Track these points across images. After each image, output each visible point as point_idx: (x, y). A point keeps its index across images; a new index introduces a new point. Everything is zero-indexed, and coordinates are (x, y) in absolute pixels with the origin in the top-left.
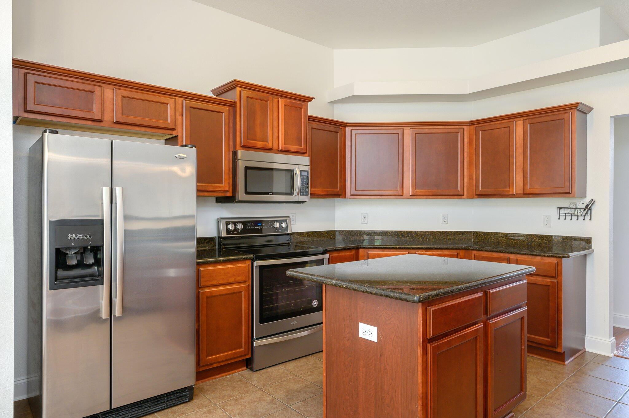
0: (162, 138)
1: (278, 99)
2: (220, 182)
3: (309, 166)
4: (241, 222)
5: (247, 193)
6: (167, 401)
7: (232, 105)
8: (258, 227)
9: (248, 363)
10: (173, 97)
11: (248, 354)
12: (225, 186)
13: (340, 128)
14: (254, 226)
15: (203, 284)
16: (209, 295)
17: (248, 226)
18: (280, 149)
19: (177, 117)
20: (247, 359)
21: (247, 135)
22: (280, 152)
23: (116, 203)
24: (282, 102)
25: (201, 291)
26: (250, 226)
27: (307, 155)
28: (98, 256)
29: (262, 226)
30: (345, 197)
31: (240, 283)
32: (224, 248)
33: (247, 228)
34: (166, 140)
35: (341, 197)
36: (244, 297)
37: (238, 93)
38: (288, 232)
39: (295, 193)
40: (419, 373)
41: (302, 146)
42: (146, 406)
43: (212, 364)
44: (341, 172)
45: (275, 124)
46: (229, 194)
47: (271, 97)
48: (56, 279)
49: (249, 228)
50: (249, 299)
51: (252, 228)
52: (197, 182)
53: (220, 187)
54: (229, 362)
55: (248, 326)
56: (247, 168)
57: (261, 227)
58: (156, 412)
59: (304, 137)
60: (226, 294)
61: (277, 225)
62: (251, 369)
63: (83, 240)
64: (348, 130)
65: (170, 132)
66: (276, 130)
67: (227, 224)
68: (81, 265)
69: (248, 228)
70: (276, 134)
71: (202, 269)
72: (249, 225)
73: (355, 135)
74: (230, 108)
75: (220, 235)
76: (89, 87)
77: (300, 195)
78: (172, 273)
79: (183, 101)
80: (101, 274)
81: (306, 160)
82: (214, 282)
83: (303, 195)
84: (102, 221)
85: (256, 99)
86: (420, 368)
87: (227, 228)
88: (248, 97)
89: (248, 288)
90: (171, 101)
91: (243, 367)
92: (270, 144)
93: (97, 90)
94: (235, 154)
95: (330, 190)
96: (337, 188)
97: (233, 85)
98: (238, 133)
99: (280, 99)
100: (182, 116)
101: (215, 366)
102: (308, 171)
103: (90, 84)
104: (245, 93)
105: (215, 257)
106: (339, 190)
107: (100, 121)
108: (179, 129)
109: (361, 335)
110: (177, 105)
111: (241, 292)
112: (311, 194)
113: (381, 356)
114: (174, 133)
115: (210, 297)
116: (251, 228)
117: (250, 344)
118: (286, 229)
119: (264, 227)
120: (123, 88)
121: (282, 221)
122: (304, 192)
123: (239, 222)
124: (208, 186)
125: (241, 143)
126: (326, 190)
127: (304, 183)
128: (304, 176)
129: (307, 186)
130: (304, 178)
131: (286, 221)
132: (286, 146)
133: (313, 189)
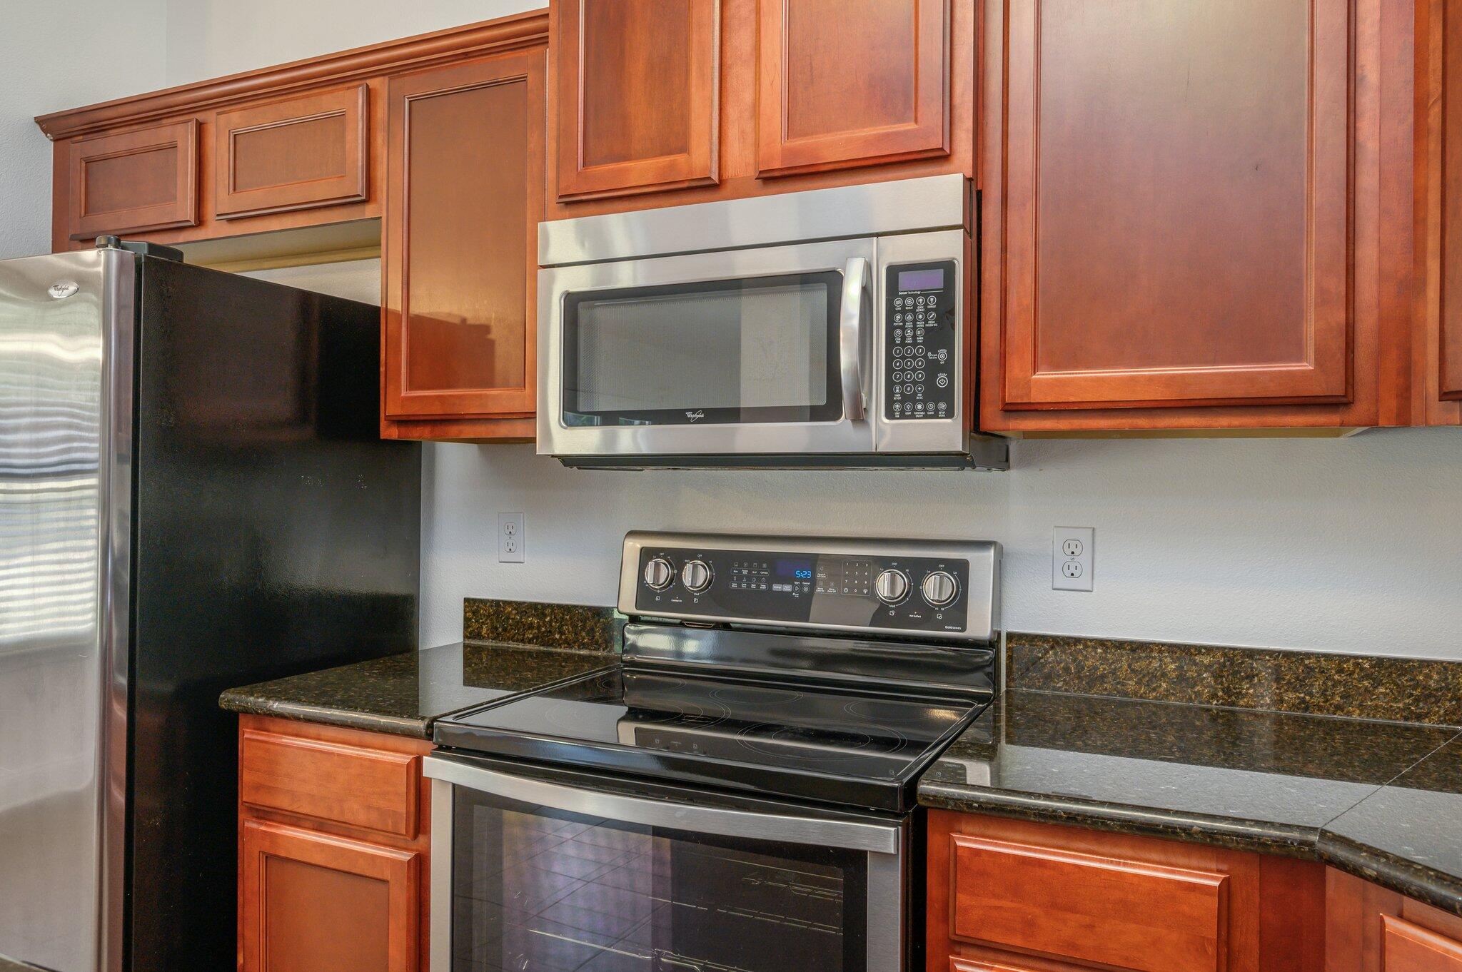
3: (960, 233)
4: (707, 556)
8: (787, 588)
14: (770, 581)
17: (740, 579)
18: (761, 168)
21: (585, 143)
26: (749, 579)
29: (814, 582)
33: (734, 585)
38: (964, 630)
49: (744, 586)
51: (758, 586)
57: (806, 589)
65: (355, 212)
69: (739, 585)
72: (745, 572)
83: (913, 417)
87: (642, 577)
98: (552, 147)
114: (368, 212)
116: (753, 586)
118: (954, 612)
119: (819, 590)
120: (234, 107)
121: (933, 565)
122: (920, 396)
123: (692, 554)
124: (465, 397)
125: (558, 190)
126: (1173, 377)
127: (915, 344)
128: (915, 297)
129: (942, 355)
130: (920, 309)
131: (960, 570)
132: (798, 143)
133: (1043, 375)
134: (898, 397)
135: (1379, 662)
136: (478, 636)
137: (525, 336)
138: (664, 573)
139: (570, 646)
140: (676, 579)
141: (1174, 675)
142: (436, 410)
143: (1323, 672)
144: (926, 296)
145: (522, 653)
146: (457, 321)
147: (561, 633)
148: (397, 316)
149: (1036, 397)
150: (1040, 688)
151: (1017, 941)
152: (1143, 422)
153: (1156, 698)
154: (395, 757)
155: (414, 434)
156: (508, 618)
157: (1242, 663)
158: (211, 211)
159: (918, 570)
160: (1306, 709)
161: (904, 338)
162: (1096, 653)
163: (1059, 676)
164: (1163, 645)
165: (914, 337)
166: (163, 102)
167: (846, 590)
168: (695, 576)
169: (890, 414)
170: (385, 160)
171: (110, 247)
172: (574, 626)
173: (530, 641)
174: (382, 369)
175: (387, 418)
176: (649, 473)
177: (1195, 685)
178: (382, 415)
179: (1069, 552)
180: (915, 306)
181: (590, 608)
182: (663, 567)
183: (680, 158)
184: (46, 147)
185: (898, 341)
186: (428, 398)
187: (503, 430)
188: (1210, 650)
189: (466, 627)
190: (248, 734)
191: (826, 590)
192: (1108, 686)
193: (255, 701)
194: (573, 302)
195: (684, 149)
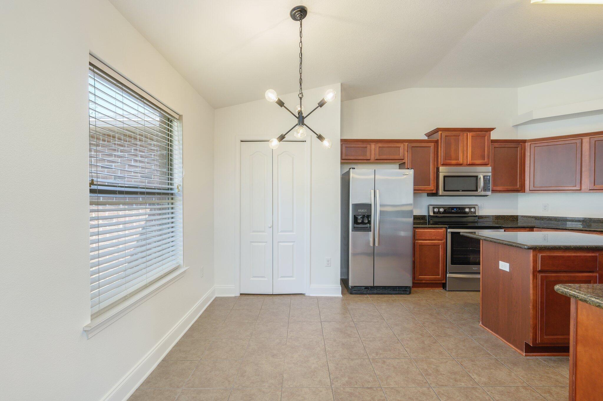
0: (397, 164)
1: (467, 133)
2: (429, 185)
3: (491, 173)
5: (444, 190)
6: (398, 291)
7: (437, 142)
8: (454, 211)
9: (444, 286)
10: (403, 143)
11: (443, 280)
12: (432, 187)
13: (520, 144)
14: (451, 210)
15: (417, 238)
16: (420, 244)
18: (468, 163)
19: (405, 153)
20: (443, 283)
21: (445, 158)
22: (468, 166)
23: (376, 197)
24: (470, 135)
25: (416, 241)
27: (489, 165)
28: (369, 219)
30: (524, 192)
31: (439, 240)
32: (431, 222)
33: (447, 211)
34: (399, 164)
35: (520, 192)
36: (441, 249)
37: (440, 134)
38: (476, 215)
39: (479, 190)
40: (531, 288)
41: (485, 160)
42: (388, 290)
43: (422, 280)
44: (521, 174)
45: (465, 149)
46: (434, 192)
47: (461, 133)
48: (354, 228)
50: (444, 250)
52: (414, 186)
53: (429, 188)
54: (432, 282)
55: (444, 264)
56: (445, 177)
58: (393, 294)
59: (487, 154)
60: (430, 245)
61: (467, 210)
62: (446, 290)
63: (364, 212)
64: (527, 145)
65: (401, 161)
66: (465, 153)
67: (434, 208)
68: (363, 223)
70: (466, 155)
71: (416, 230)
72: (448, 209)
73: (533, 148)
74: (435, 143)
75: (429, 215)
76: (365, 146)
77: (484, 191)
78: (402, 234)
79: (408, 144)
80: (370, 227)
81: (489, 169)
82: (424, 238)
84: (371, 204)
85: (452, 136)
86: (531, 286)
87: (433, 210)
88: (446, 136)
89: (444, 244)
90: (402, 145)
91: (441, 287)
92: (461, 161)
93: (368, 146)
94: (438, 169)
95: (510, 188)
96: (517, 186)
97: (437, 131)
98: (439, 157)
99: (468, 133)
100: (408, 152)
101: (424, 282)
102: (490, 176)
103: (365, 144)
104: (444, 134)
105: (427, 225)
106: (518, 187)
107: (369, 160)
108: (406, 159)
109: (500, 268)
110: (405, 147)
111: (440, 245)
112: (492, 190)
113: (511, 279)
114: (403, 161)
115: (421, 245)
116: (449, 211)
117: (445, 275)
118: (475, 212)
120: (379, 143)
124: (421, 187)
125: (442, 163)
127: (486, 184)
129: (489, 185)
132: (473, 161)
133: (495, 187)
135: (511, 216)
159: (470, 208)
166: (365, 140)
170: (407, 154)
180: (486, 180)
182: (437, 209)
183: (458, 161)
186: (417, 187)
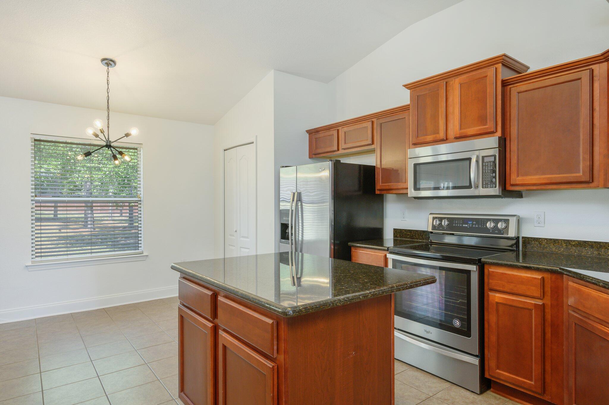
3: (498, 149)
4: (448, 218)
5: (416, 189)
8: (466, 226)
10: (371, 120)
14: (462, 224)
17: (455, 223)
18: (454, 136)
21: (418, 132)
26: (458, 223)
27: (495, 134)
29: (472, 224)
33: (454, 225)
35: (591, 185)
38: (508, 235)
39: (473, 186)
41: (487, 125)
45: (451, 110)
47: (443, 83)
49: (456, 225)
51: (460, 225)
53: (402, 185)
57: (471, 226)
59: (490, 111)
61: (490, 225)
63: (287, 220)
66: (451, 117)
67: (434, 219)
70: (452, 121)
72: (457, 222)
76: (331, 133)
83: (488, 188)
85: (426, 93)
87: (433, 223)
92: (441, 135)
93: (335, 132)
95: (557, 176)
96: (578, 172)
98: (411, 133)
99: (454, 80)
100: (376, 132)
103: (332, 131)
104: (415, 92)
106: (581, 174)
107: (336, 151)
110: (373, 125)
114: (373, 146)
118: (506, 231)
120: (345, 126)
121: (500, 220)
122: (489, 183)
123: (444, 218)
124: (393, 185)
125: (412, 142)
126: (549, 178)
127: (488, 172)
128: (488, 162)
129: (494, 175)
130: (489, 165)
131: (507, 221)
132: (462, 131)
133: (520, 178)
134: (484, 184)
136: (397, 237)
137: (405, 171)
138: (438, 222)
139: (417, 239)
140: (441, 224)
141: (565, 247)
142: (387, 188)
143: (604, 246)
144: (490, 162)
145: (407, 241)
146: (391, 169)
147: (415, 236)
148: (379, 168)
149: (518, 183)
150: (530, 250)
151: (501, 289)
152: (543, 187)
153: (560, 252)
154: (381, 254)
155: (383, 192)
156: (403, 233)
157: (583, 244)
158: (340, 148)
159: (496, 221)
160: (600, 255)
161: (485, 171)
162: (545, 241)
163: (535, 247)
164: (562, 240)
165: (488, 171)
166: (331, 126)
167: (480, 226)
168: (445, 223)
169: (483, 187)
170: (376, 136)
171: (330, 161)
172: (418, 235)
173: (408, 238)
174: (376, 179)
175: (377, 190)
176: (435, 200)
177: (571, 249)
178: (376, 189)
179: (538, 217)
180: (488, 165)
181: (422, 231)
182: (438, 221)
183: (437, 135)
184: (308, 135)
185: (484, 172)
186: (386, 185)
187: (401, 192)
188: (574, 241)
189: (394, 235)
190: (353, 250)
191: (475, 226)
192: (548, 250)
193: (354, 244)
194: (416, 165)
195: (438, 133)
